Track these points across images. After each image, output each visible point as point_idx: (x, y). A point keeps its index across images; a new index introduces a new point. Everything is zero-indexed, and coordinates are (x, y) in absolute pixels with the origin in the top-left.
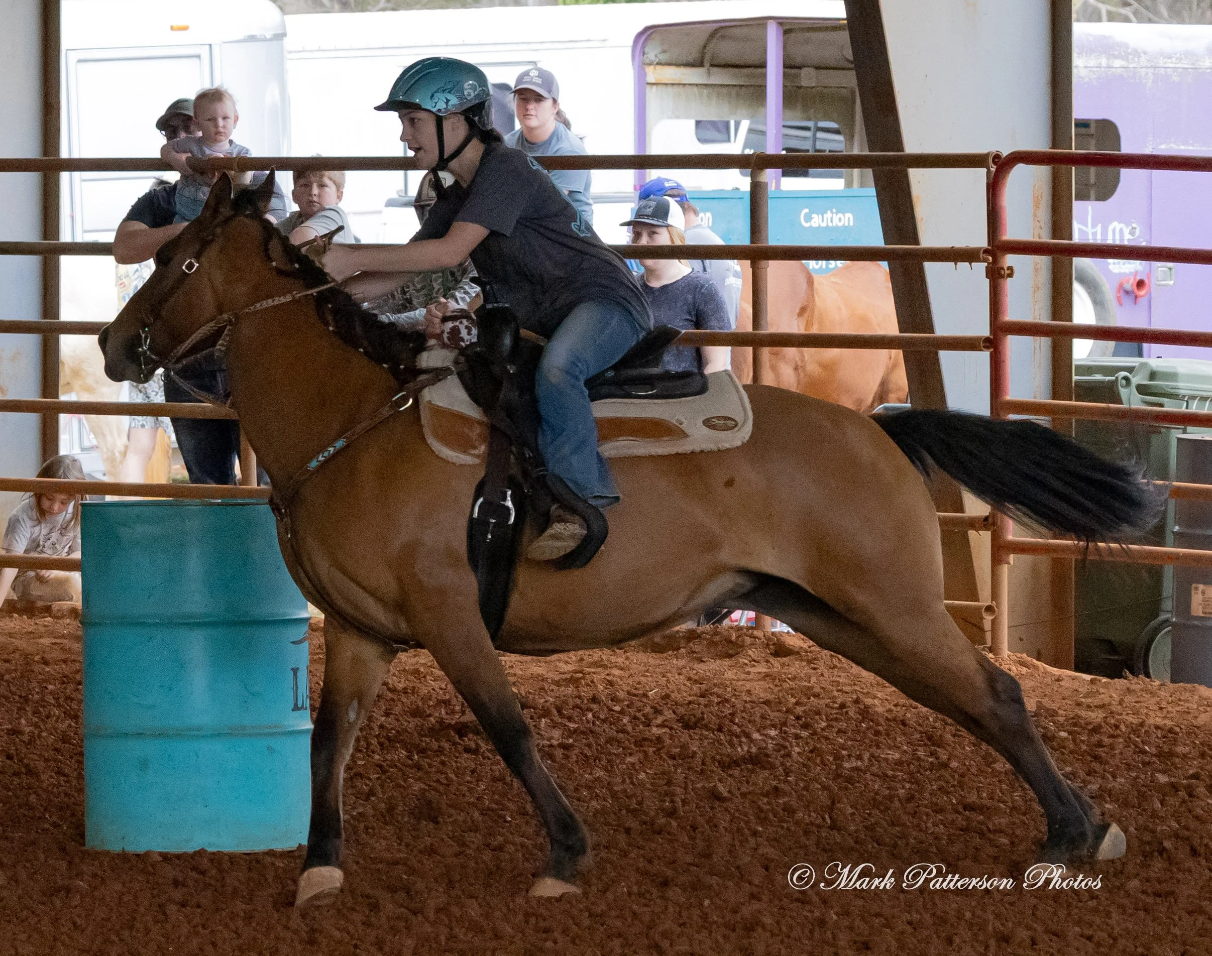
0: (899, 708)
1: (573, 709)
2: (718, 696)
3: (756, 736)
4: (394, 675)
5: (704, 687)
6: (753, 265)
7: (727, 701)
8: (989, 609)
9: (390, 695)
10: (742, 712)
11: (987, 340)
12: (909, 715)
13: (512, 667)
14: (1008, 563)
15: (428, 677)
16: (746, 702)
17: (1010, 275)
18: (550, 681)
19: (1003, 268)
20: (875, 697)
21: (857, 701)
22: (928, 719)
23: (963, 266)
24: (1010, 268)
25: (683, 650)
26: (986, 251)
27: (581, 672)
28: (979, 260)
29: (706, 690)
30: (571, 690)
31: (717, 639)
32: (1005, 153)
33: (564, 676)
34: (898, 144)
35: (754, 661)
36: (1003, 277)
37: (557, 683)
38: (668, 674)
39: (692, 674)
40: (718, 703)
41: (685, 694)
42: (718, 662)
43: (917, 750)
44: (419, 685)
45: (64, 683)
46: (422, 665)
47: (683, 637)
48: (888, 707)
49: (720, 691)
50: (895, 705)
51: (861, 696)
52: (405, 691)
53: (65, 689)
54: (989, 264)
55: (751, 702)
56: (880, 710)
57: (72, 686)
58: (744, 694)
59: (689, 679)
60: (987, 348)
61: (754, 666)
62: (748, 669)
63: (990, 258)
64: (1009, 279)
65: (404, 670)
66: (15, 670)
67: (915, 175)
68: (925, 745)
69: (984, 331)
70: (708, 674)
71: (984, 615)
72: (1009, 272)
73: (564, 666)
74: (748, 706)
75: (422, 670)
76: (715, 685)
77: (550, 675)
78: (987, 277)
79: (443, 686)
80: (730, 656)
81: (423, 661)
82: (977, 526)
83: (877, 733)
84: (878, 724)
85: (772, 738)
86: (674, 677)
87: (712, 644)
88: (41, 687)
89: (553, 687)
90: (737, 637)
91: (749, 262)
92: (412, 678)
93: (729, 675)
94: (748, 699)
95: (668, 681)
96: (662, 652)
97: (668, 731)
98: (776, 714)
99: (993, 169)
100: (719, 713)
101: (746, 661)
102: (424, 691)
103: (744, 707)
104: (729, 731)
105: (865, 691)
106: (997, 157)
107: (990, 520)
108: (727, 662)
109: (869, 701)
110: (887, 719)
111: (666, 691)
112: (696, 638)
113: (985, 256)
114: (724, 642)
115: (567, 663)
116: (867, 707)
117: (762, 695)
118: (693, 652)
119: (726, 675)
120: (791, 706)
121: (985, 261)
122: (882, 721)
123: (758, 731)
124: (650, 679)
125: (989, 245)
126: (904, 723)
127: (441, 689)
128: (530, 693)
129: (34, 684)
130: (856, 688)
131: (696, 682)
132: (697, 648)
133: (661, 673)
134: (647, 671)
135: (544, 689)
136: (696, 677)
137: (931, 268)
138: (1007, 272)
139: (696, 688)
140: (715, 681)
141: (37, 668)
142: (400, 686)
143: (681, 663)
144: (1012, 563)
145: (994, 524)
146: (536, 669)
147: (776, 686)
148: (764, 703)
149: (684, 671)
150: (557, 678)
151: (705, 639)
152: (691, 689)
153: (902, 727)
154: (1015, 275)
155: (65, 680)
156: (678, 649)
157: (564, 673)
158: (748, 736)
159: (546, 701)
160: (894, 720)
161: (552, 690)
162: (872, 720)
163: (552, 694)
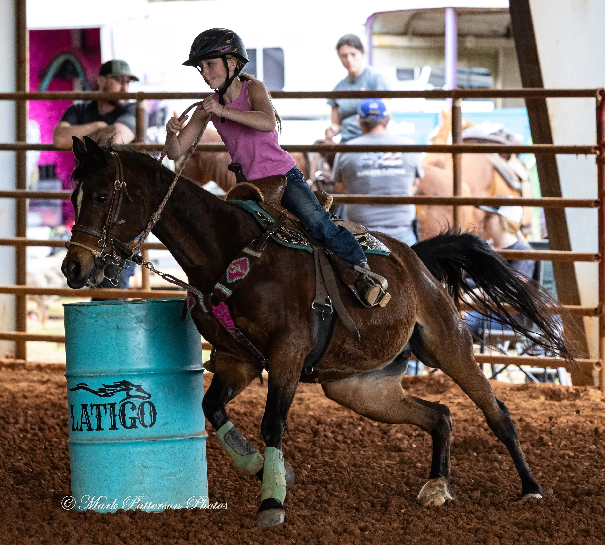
8: (598, 364)
9: (237, 417)
11: (596, 201)
12: (553, 428)
20: (531, 417)
21: (521, 420)
22: (565, 430)
23: (582, 157)
26: (596, 148)
28: (592, 154)
31: (432, 382)
34: (540, 83)
35: (456, 395)
42: (434, 396)
45: (37, 409)
46: (255, 398)
48: (540, 423)
52: (245, 414)
54: (597, 155)
56: (535, 425)
57: (42, 413)
60: (596, 206)
61: (455, 399)
62: (452, 400)
63: (598, 152)
66: (7, 402)
67: (550, 101)
69: (595, 196)
71: (595, 367)
78: (596, 163)
80: (440, 393)
82: (591, 313)
87: (429, 385)
88: (24, 412)
89: (335, 411)
90: (445, 381)
92: (248, 406)
98: (473, 427)
99: (600, 98)
105: (525, 413)
106: (602, 91)
107: (599, 310)
109: (529, 420)
110: (540, 429)
113: (595, 151)
114: (437, 385)
116: (528, 423)
120: (480, 423)
121: (595, 153)
122: (537, 431)
125: (597, 144)
126: (551, 433)
128: (321, 415)
129: (20, 410)
130: (520, 412)
137: (560, 158)
141: (20, 400)
142: (242, 411)
145: (601, 312)
147: (471, 410)
151: (425, 382)
155: (38, 407)
159: (332, 420)
160: (545, 430)
161: (335, 414)
162: (531, 431)
163: (335, 416)
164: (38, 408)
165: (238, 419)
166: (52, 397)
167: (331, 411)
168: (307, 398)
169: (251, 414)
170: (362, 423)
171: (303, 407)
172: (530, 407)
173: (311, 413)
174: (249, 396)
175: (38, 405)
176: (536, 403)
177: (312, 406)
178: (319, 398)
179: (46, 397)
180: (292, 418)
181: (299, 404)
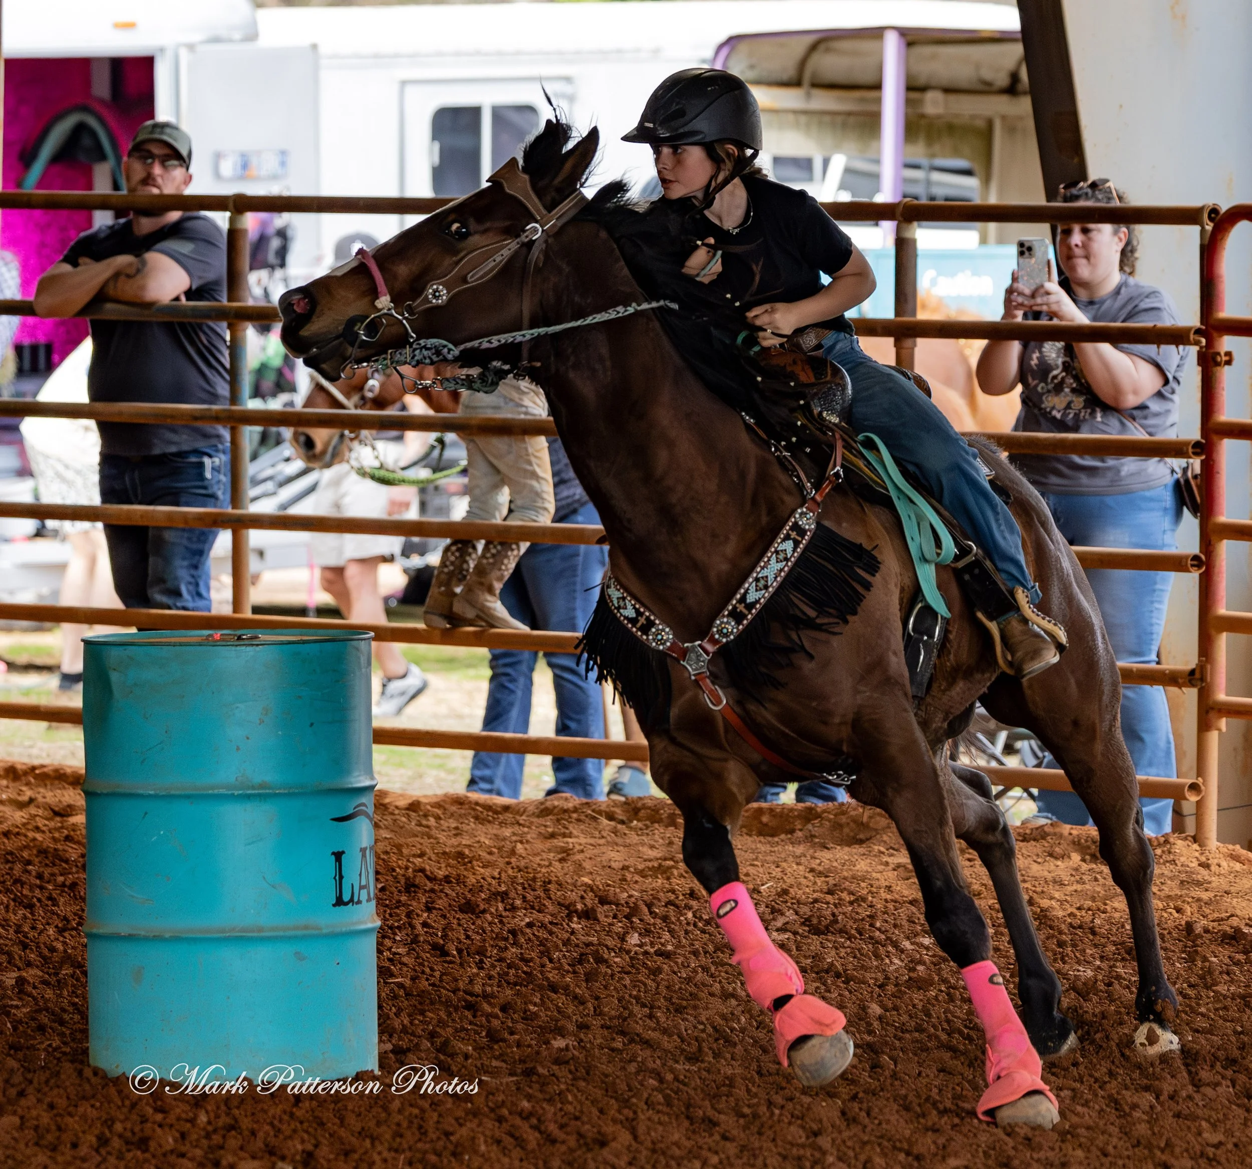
0: (1084, 912)
1: (666, 906)
2: (851, 893)
3: (907, 944)
4: (430, 859)
5: (831, 881)
6: (897, 344)
7: (864, 899)
8: (1194, 787)
9: (429, 885)
10: (884, 913)
11: (1197, 445)
12: (1097, 921)
13: (582, 851)
14: (1219, 730)
15: (475, 863)
16: (886, 901)
17: (1229, 362)
18: (632, 869)
19: (1219, 354)
20: (1052, 898)
22: (1123, 926)
24: (1229, 354)
25: (799, 834)
26: (1198, 332)
27: (672, 859)
28: (1190, 344)
29: (835, 885)
30: (660, 882)
31: (843, 819)
32: (1224, 208)
33: (650, 864)
35: (893, 848)
36: (1218, 364)
37: (642, 873)
38: (784, 864)
39: (814, 864)
40: (851, 903)
41: (807, 890)
42: (846, 849)
43: (1114, 966)
44: (465, 873)
45: (7, 862)
47: (799, 817)
48: (1070, 910)
49: (853, 887)
50: (1079, 909)
51: (1035, 896)
52: (447, 879)
53: (11, 869)
54: (1201, 348)
55: (892, 901)
56: (1060, 914)
57: (18, 867)
58: (882, 890)
59: (812, 870)
60: (1196, 454)
61: (892, 855)
62: (885, 859)
63: (1204, 341)
64: (1226, 367)
65: (444, 853)
68: (1123, 959)
69: (1194, 433)
70: (835, 864)
71: (1187, 794)
72: (1227, 358)
73: (650, 852)
74: (891, 906)
75: (467, 852)
76: (845, 878)
77: (631, 862)
78: (1199, 364)
79: (496, 874)
80: (861, 842)
81: (468, 843)
82: (1180, 681)
83: (1061, 944)
84: (1061, 932)
85: (927, 948)
86: (792, 867)
89: (637, 878)
91: (891, 340)
92: (453, 863)
93: (862, 866)
94: (889, 897)
95: (783, 872)
96: (772, 836)
97: (792, 937)
99: (1209, 227)
100: (853, 914)
101: (882, 849)
102: (471, 880)
103: (886, 907)
104: (871, 938)
105: (1039, 889)
106: (1214, 211)
107: (1197, 675)
108: (857, 850)
109: (1045, 903)
110: (1071, 925)
111: (781, 885)
112: (816, 818)
113: (1197, 338)
115: (652, 847)
116: (1044, 911)
117: (906, 893)
118: (813, 836)
119: (858, 867)
121: (1197, 343)
122: (1064, 928)
123: (908, 938)
124: (761, 870)
125: (1202, 323)
127: (494, 878)
128: (609, 885)
131: (820, 874)
132: (816, 831)
133: (774, 862)
134: (756, 859)
135: (625, 880)
136: (821, 868)
138: (1224, 358)
139: (820, 881)
140: (845, 874)
142: (441, 874)
143: (799, 850)
144: (1224, 729)
145: (1202, 679)
146: (613, 854)
148: (911, 903)
149: (803, 860)
150: (640, 867)
152: (815, 883)
153: (1091, 937)
154: (1234, 363)
156: (792, 832)
157: (650, 860)
158: (895, 945)
159: (630, 896)
160: (1080, 927)
161: (636, 882)
162: (1051, 927)
163: (637, 887)
164: (9, 857)
165: (432, 891)
166: (39, 836)
167: (629, 876)
168: (578, 847)
169: (460, 880)
170: (694, 903)
171: (569, 866)
172: (1049, 877)
173: (586, 880)
174: (454, 841)
175: (11, 853)
176: (1061, 868)
177: (587, 865)
178: (604, 849)
179: (26, 836)
180: (547, 891)
181: (561, 860)
